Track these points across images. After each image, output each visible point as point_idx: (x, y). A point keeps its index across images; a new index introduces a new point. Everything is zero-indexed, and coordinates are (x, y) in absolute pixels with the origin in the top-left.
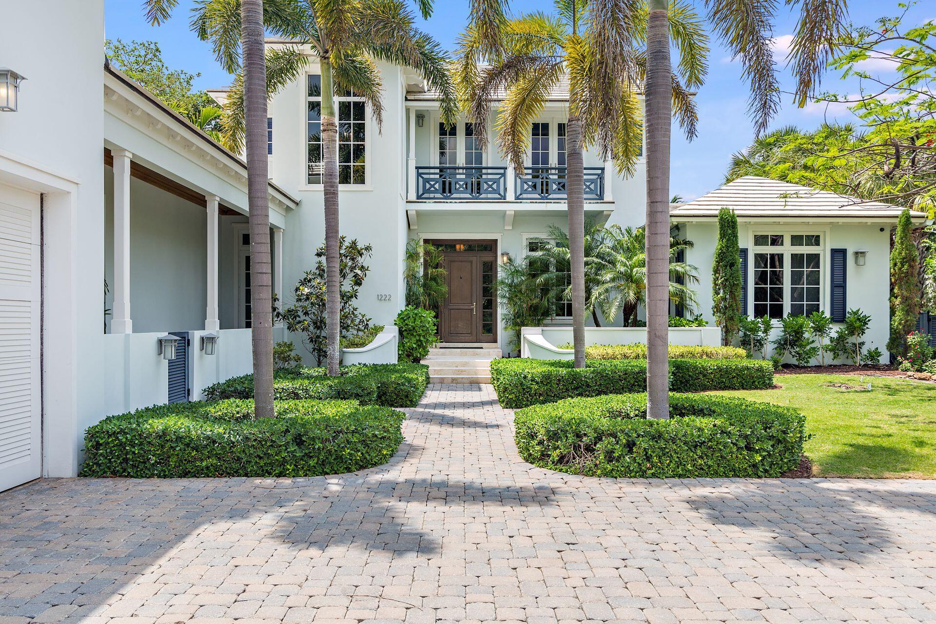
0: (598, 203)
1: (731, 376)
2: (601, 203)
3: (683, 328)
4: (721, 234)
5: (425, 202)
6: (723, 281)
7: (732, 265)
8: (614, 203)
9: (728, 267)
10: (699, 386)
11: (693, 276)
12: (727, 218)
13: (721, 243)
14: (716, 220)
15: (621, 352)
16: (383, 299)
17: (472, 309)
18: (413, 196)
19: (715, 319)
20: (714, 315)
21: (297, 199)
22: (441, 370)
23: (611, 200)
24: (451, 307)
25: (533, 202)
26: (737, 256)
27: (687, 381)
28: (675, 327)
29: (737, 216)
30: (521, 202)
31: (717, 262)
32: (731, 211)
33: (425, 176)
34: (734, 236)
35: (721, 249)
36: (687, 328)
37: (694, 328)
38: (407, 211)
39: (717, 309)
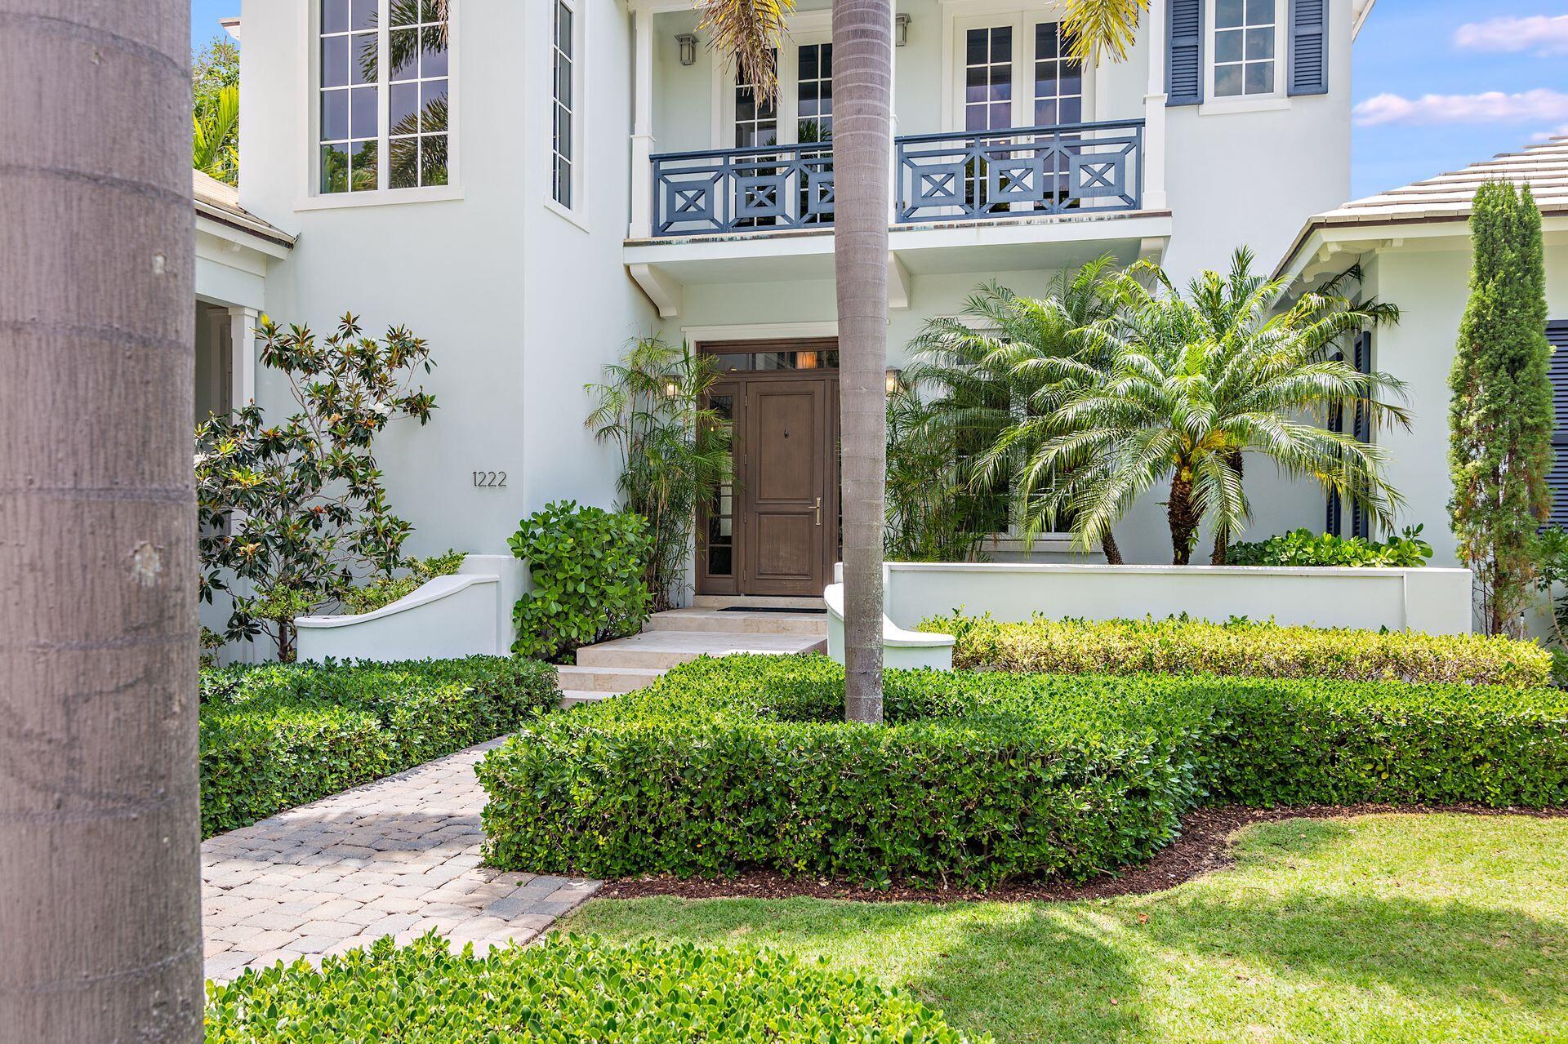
0: (1122, 217)
1: (1466, 757)
2: (1132, 216)
3: (1344, 569)
4: (1480, 268)
5: (669, 243)
6: (1486, 417)
7: (1516, 364)
8: (1169, 214)
9: (1502, 372)
10: (1335, 787)
11: (1390, 408)
12: (1502, 212)
13: (1479, 293)
14: (1466, 230)
15: (1095, 647)
16: (486, 482)
17: (812, 514)
18: (642, 228)
19: (1456, 539)
20: (1453, 529)
21: (289, 230)
22: (611, 677)
23: (1162, 208)
24: (762, 509)
25: (942, 227)
26: (1536, 335)
27: (1284, 768)
28: (1317, 564)
29: (1545, 213)
30: (910, 229)
31: (1464, 355)
32: (1518, 192)
33: (673, 179)
34: (1528, 271)
35: (1477, 314)
36: (1357, 568)
37: (1379, 569)
38: (628, 268)
39: (1465, 511)
